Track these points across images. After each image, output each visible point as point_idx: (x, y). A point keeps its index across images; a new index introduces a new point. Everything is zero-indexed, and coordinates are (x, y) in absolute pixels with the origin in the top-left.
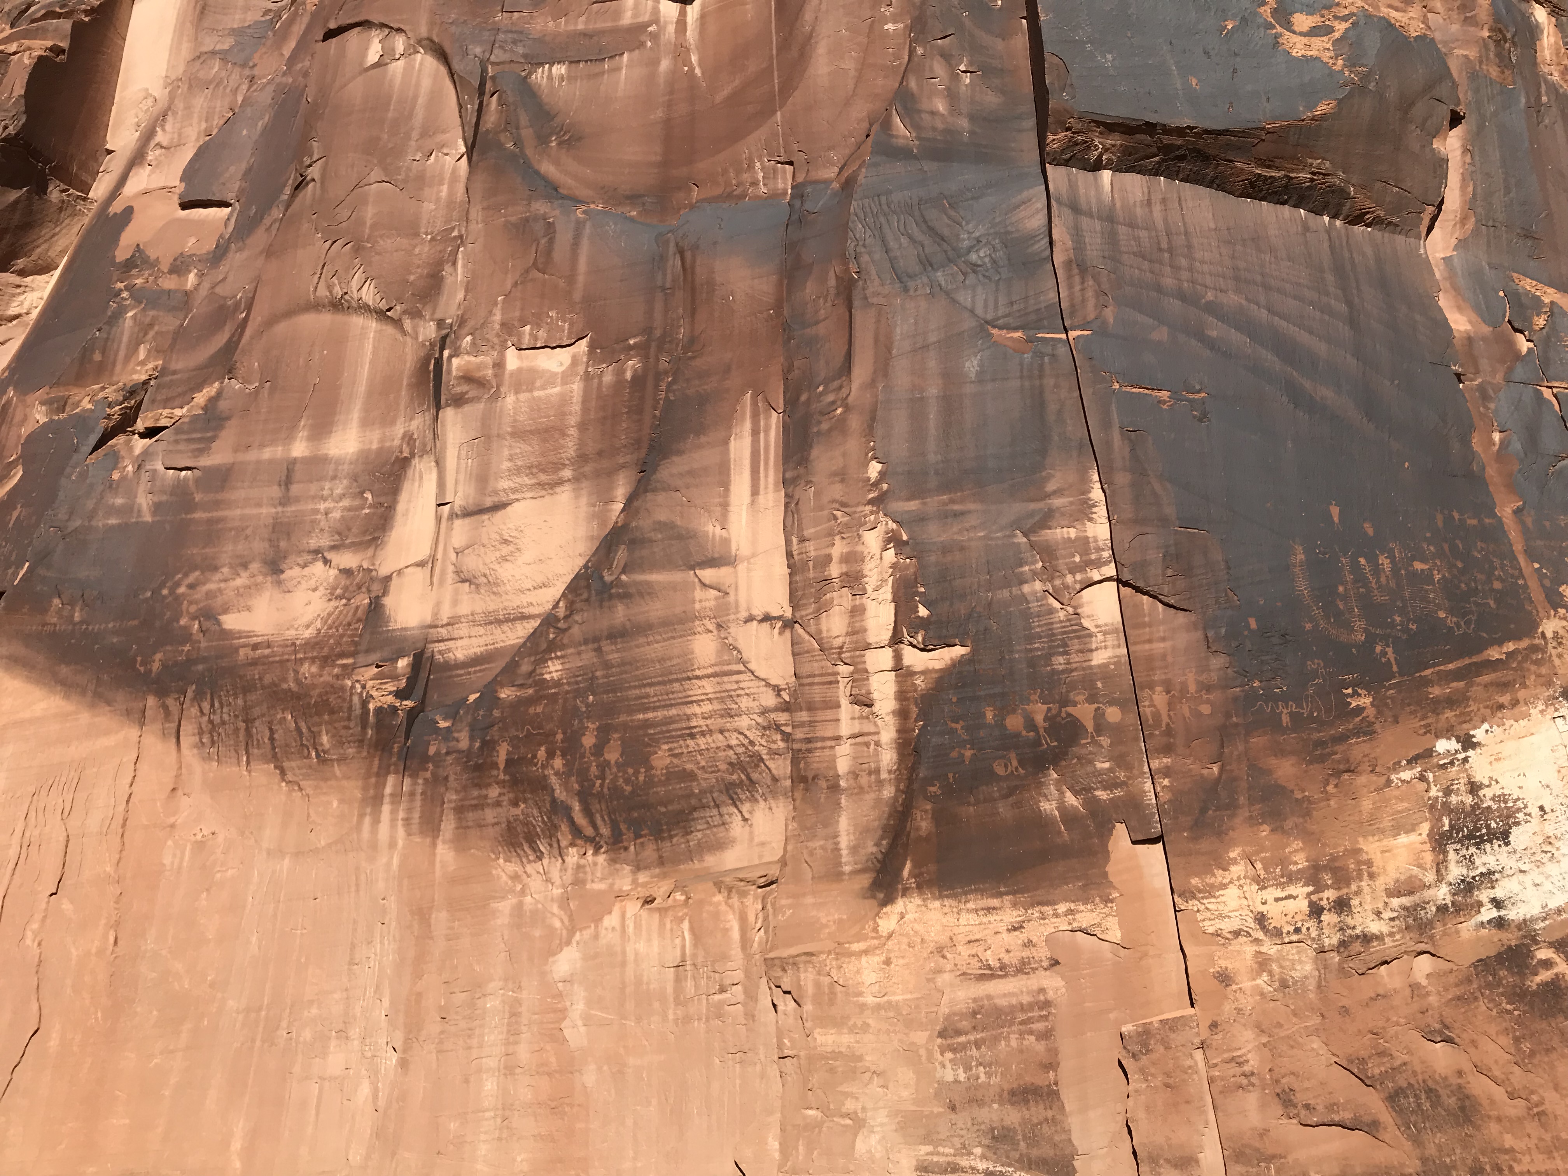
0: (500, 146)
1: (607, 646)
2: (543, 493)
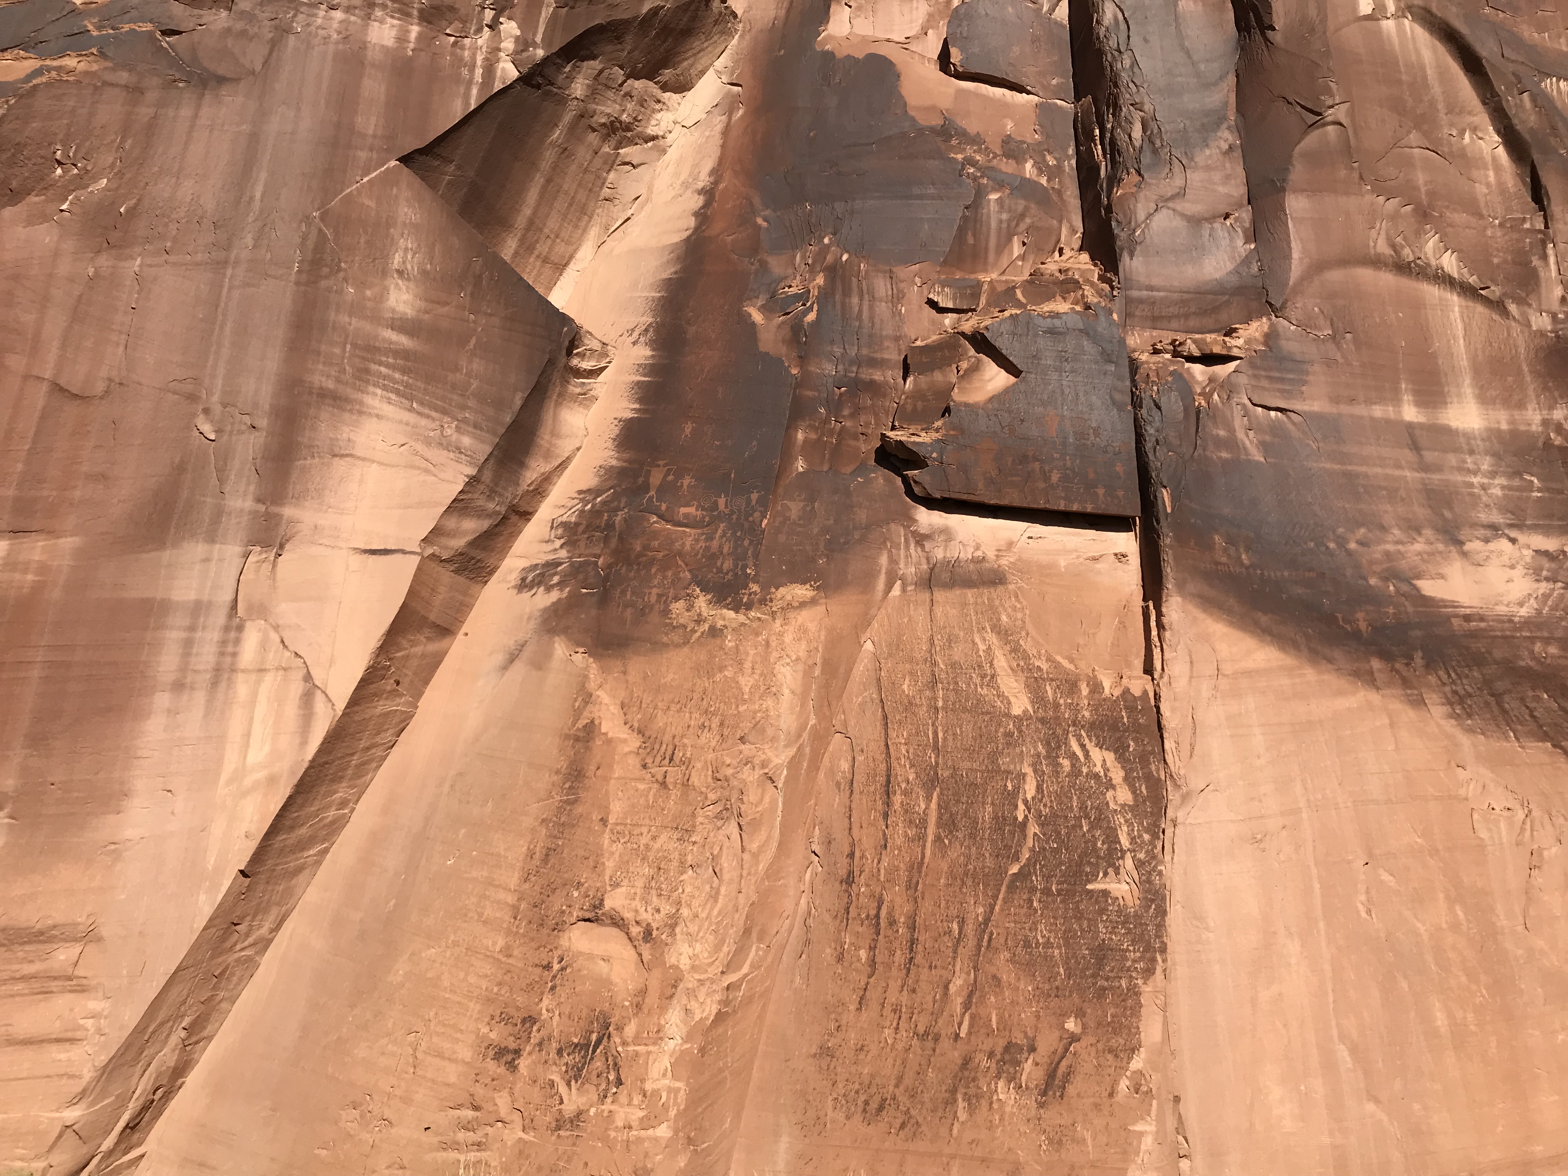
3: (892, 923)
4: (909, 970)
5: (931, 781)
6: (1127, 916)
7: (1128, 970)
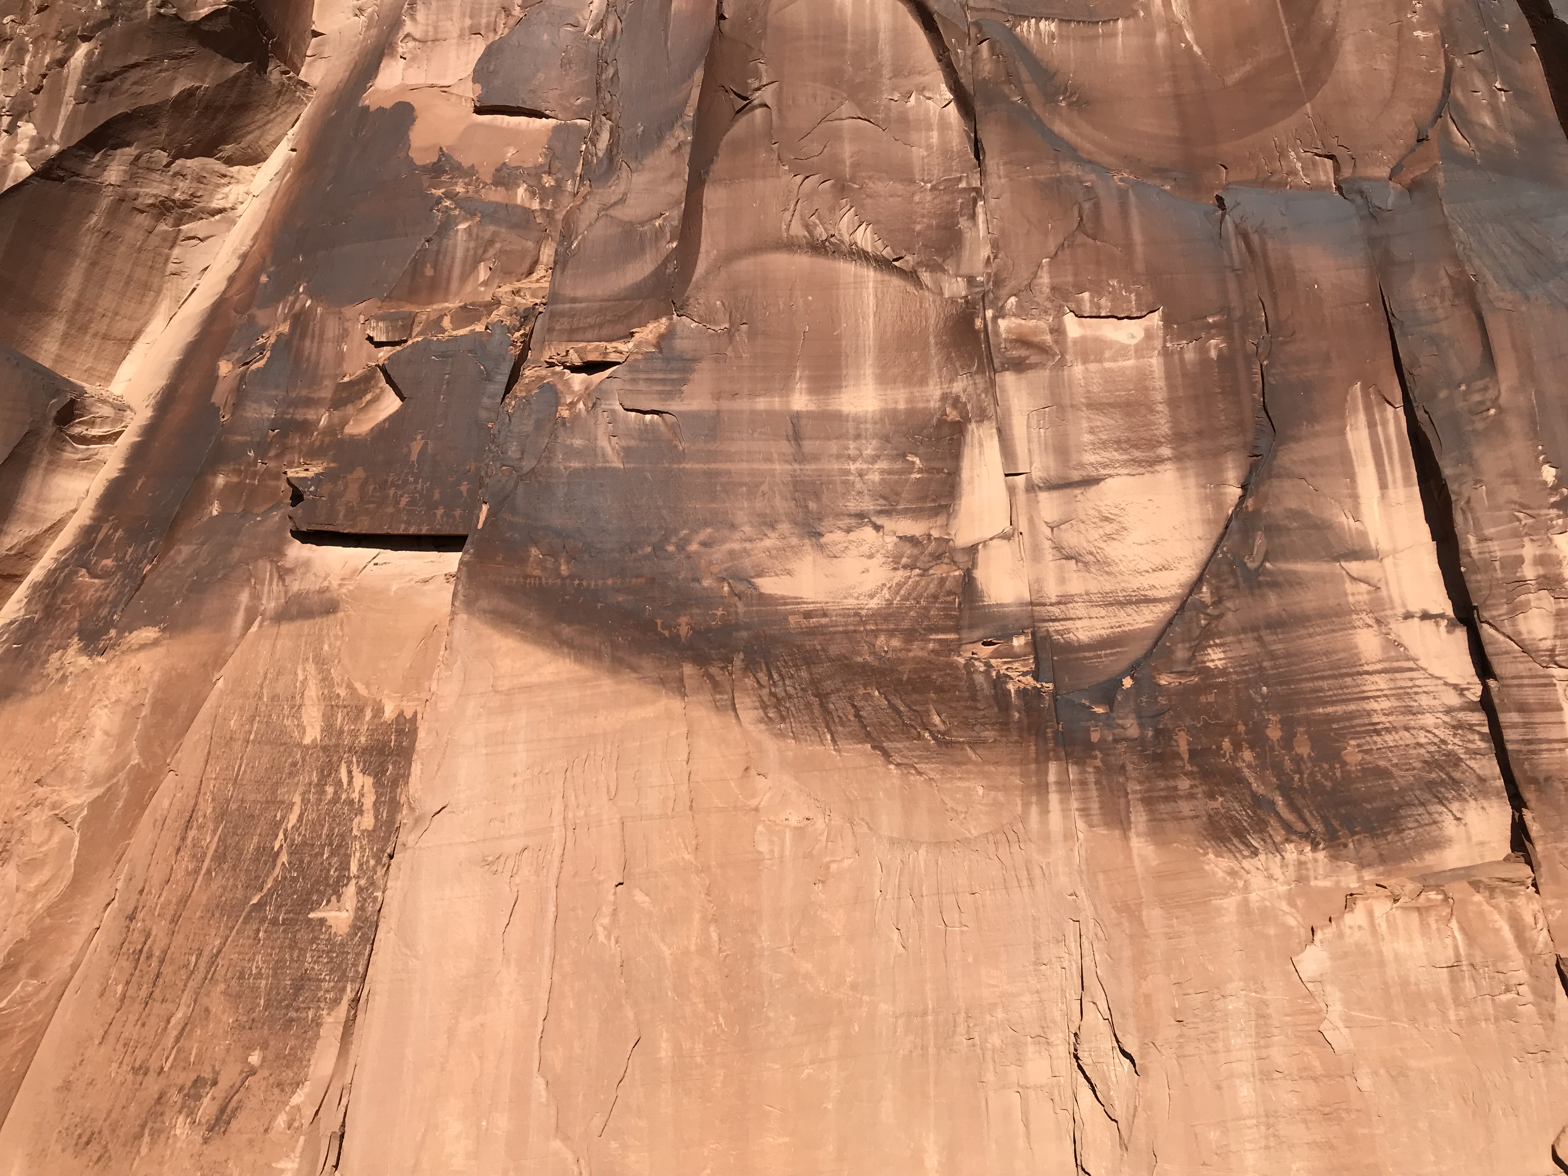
0: (1006, 99)
1: (1268, 637)
2: (1141, 470)
3: (149, 957)
4: (147, 1004)
5: (221, 815)
6: (334, 945)
7: (319, 1001)
